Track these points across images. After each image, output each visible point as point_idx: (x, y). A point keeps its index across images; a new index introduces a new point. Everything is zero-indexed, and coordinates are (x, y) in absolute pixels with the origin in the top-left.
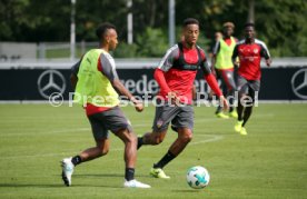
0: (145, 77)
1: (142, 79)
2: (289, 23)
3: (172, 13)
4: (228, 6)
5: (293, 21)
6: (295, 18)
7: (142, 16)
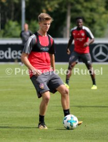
0: (10, 49)
1: (8, 50)
2: (90, 18)
3: (23, 11)
4: (56, 8)
5: (92, 17)
6: (92, 15)
7: (6, 13)
